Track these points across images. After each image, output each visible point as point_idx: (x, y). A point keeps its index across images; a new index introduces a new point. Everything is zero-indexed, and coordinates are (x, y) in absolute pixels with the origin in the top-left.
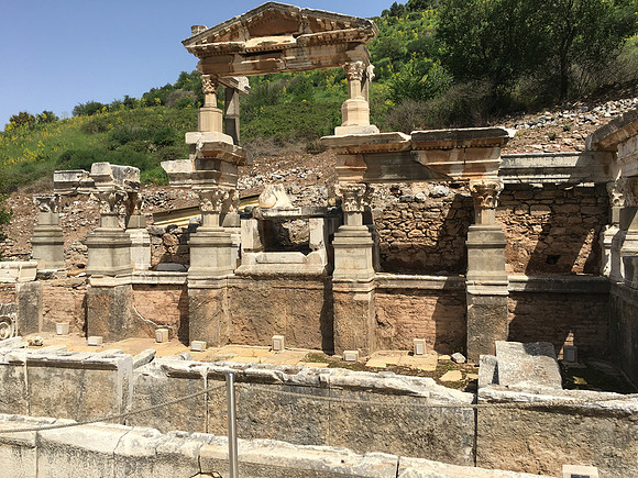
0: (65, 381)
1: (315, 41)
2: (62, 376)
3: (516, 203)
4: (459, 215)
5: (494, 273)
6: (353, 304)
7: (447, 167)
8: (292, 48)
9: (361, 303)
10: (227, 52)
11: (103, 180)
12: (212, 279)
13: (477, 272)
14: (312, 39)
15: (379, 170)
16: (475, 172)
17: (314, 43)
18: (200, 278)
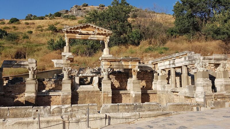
0: (83, 110)
5: (138, 89)
6: (108, 97)
7: (128, 65)
8: (93, 34)
9: (110, 97)
10: (75, 33)
11: (32, 64)
12: (69, 93)
13: (135, 89)
14: (98, 33)
15: (113, 65)
16: (134, 67)
17: (98, 34)
18: (65, 92)
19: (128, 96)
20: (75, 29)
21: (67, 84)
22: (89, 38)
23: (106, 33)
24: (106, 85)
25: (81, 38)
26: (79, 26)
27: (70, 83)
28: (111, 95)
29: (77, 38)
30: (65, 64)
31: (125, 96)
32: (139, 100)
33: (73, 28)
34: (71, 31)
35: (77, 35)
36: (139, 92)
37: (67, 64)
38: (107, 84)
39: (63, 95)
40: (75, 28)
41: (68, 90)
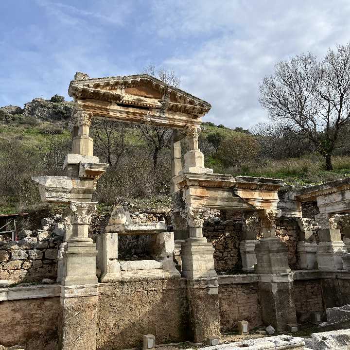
5: (284, 268)
6: (208, 297)
7: (255, 200)
8: (157, 108)
9: (213, 296)
12: (92, 287)
13: (276, 268)
14: (172, 106)
15: (216, 199)
18: (79, 286)
19: (253, 291)
21: (83, 259)
22: (147, 119)
24: (199, 257)
26: (120, 81)
27: (93, 254)
28: (216, 291)
31: (246, 291)
34: (99, 92)
35: (114, 107)
37: (85, 192)
39: (72, 295)
40: (108, 83)
41: (86, 277)
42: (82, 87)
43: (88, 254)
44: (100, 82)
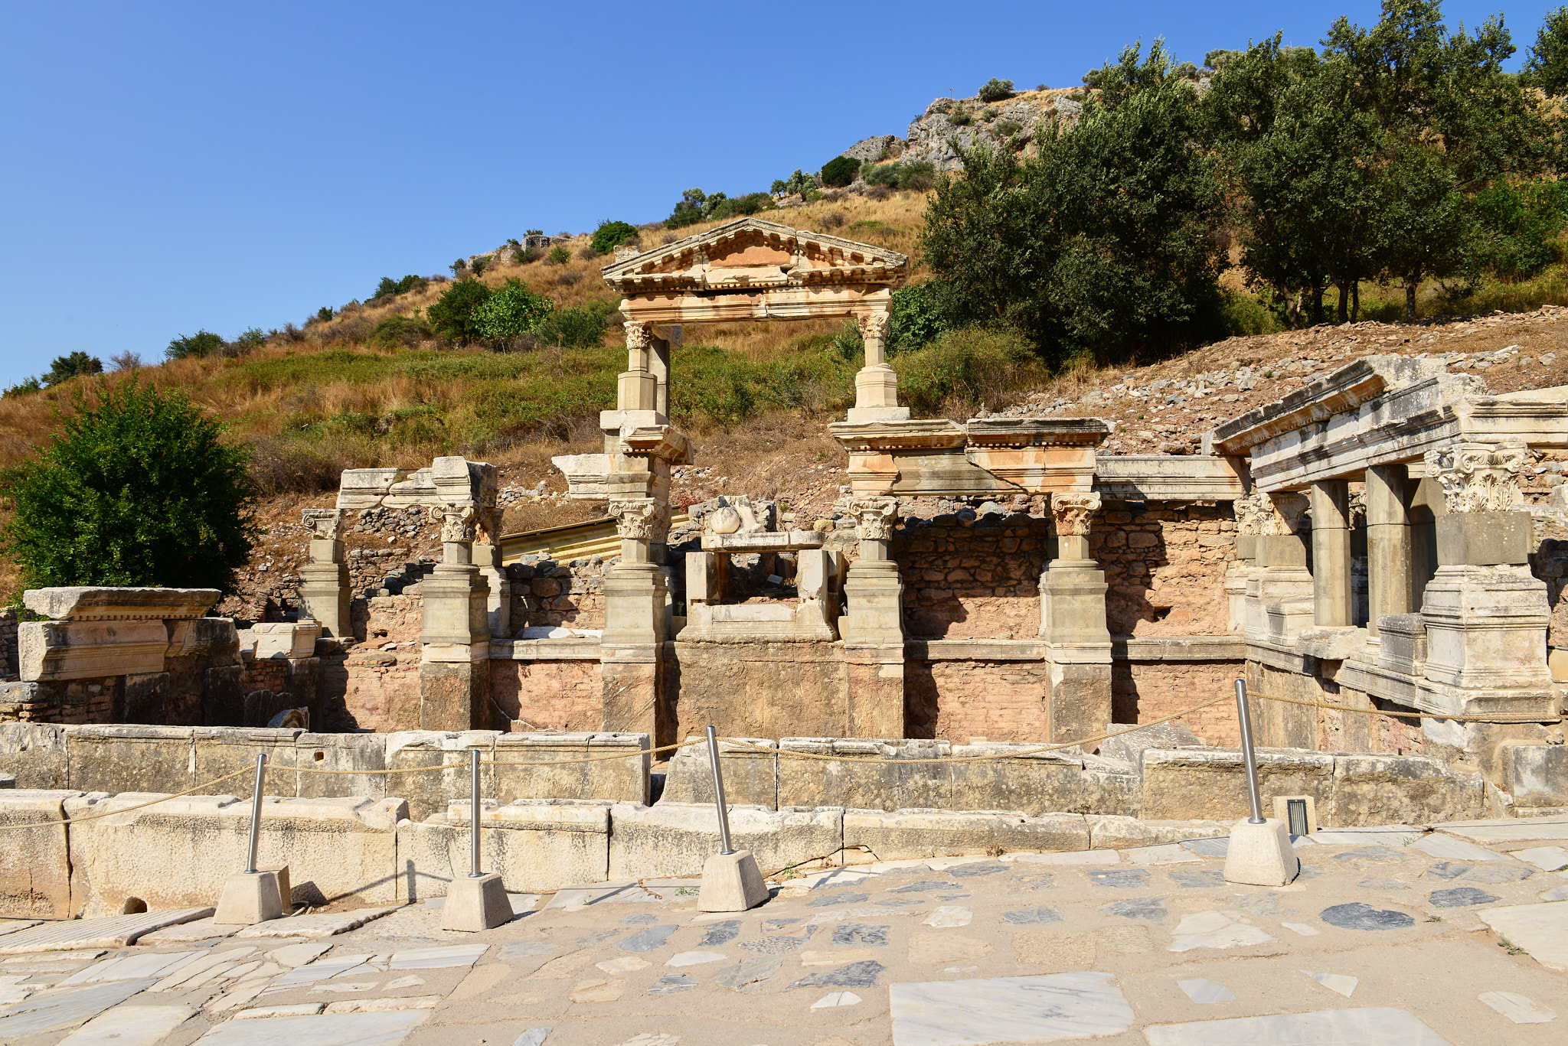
0: (558, 771)
1: (817, 279)
2: (552, 765)
3: (1107, 528)
4: (1025, 547)
5: (1091, 631)
6: (878, 683)
7: (1020, 473)
8: (781, 287)
9: (890, 681)
10: (672, 288)
11: (452, 485)
12: (645, 648)
13: (1067, 631)
14: (812, 275)
15: (916, 475)
16: (1061, 480)
17: (815, 282)
18: (623, 646)
19: (1031, 679)
20: (675, 263)
21: (631, 599)
22: (761, 313)
23: (863, 266)
25: (710, 315)
26: (695, 246)
27: (647, 592)
28: (898, 672)
29: (687, 316)
30: (622, 481)
31: (1010, 678)
32: (1097, 707)
33: (658, 261)
34: (652, 280)
35: (690, 301)
36: (1095, 648)
37: (633, 479)
38: (871, 596)
39: (612, 659)
40: (671, 258)
41: (636, 631)
42: (621, 277)
43: (638, 592)
44: (653, 259)
